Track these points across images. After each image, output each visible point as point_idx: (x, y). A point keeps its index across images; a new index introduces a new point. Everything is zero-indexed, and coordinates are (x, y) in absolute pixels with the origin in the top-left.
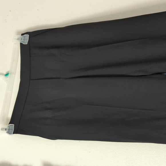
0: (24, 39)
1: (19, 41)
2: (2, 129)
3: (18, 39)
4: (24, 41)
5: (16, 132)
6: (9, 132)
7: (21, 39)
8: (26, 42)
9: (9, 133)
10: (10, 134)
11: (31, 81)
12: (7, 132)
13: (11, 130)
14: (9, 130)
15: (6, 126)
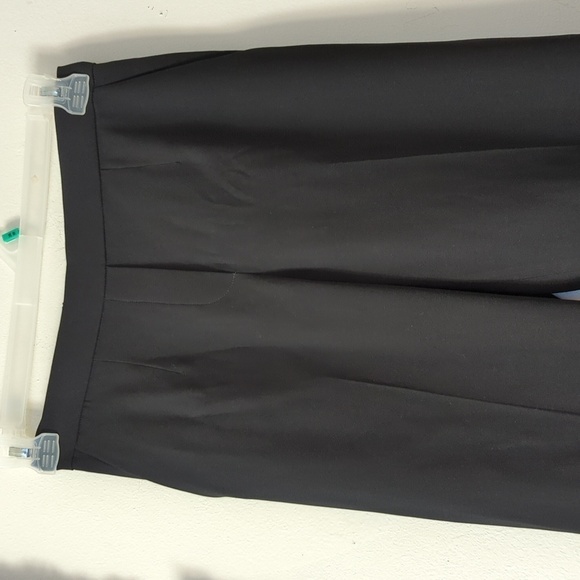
0: (71, 94)
1: (52, 99)
2: (15, 451)
3: (45, 92)
4: (71, 102)
5: (67, 462)
6: (41, 461)
7: (59, 91)
8: (79, 107)
9: (41, 464)
10: (44, 469)
11: (109, 269)
12: (35, 464)
13: (50, 454)
14: (41, 454)
15: (29, 442)
